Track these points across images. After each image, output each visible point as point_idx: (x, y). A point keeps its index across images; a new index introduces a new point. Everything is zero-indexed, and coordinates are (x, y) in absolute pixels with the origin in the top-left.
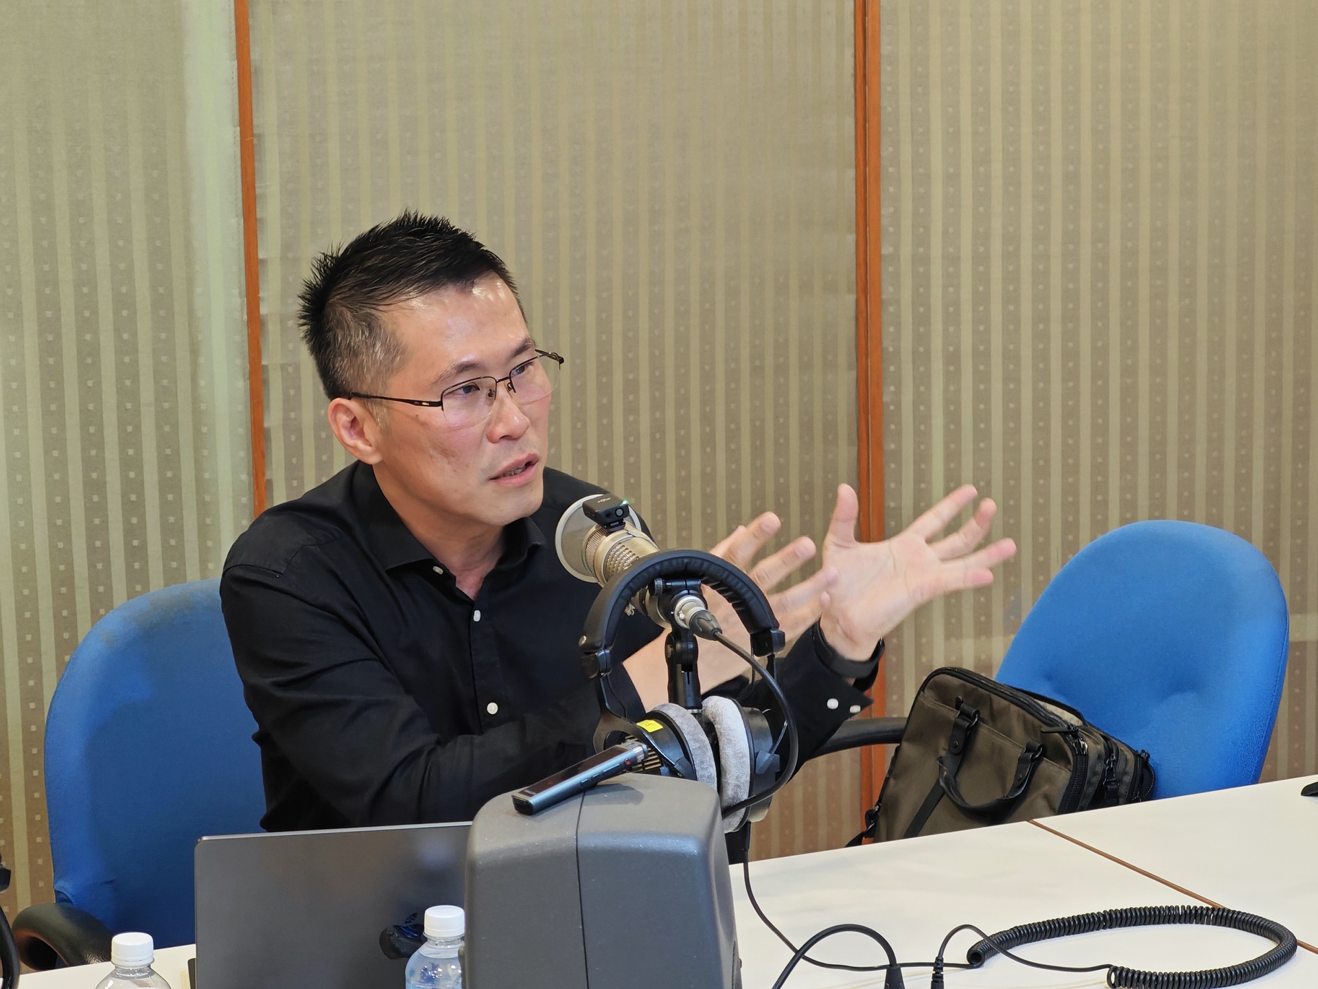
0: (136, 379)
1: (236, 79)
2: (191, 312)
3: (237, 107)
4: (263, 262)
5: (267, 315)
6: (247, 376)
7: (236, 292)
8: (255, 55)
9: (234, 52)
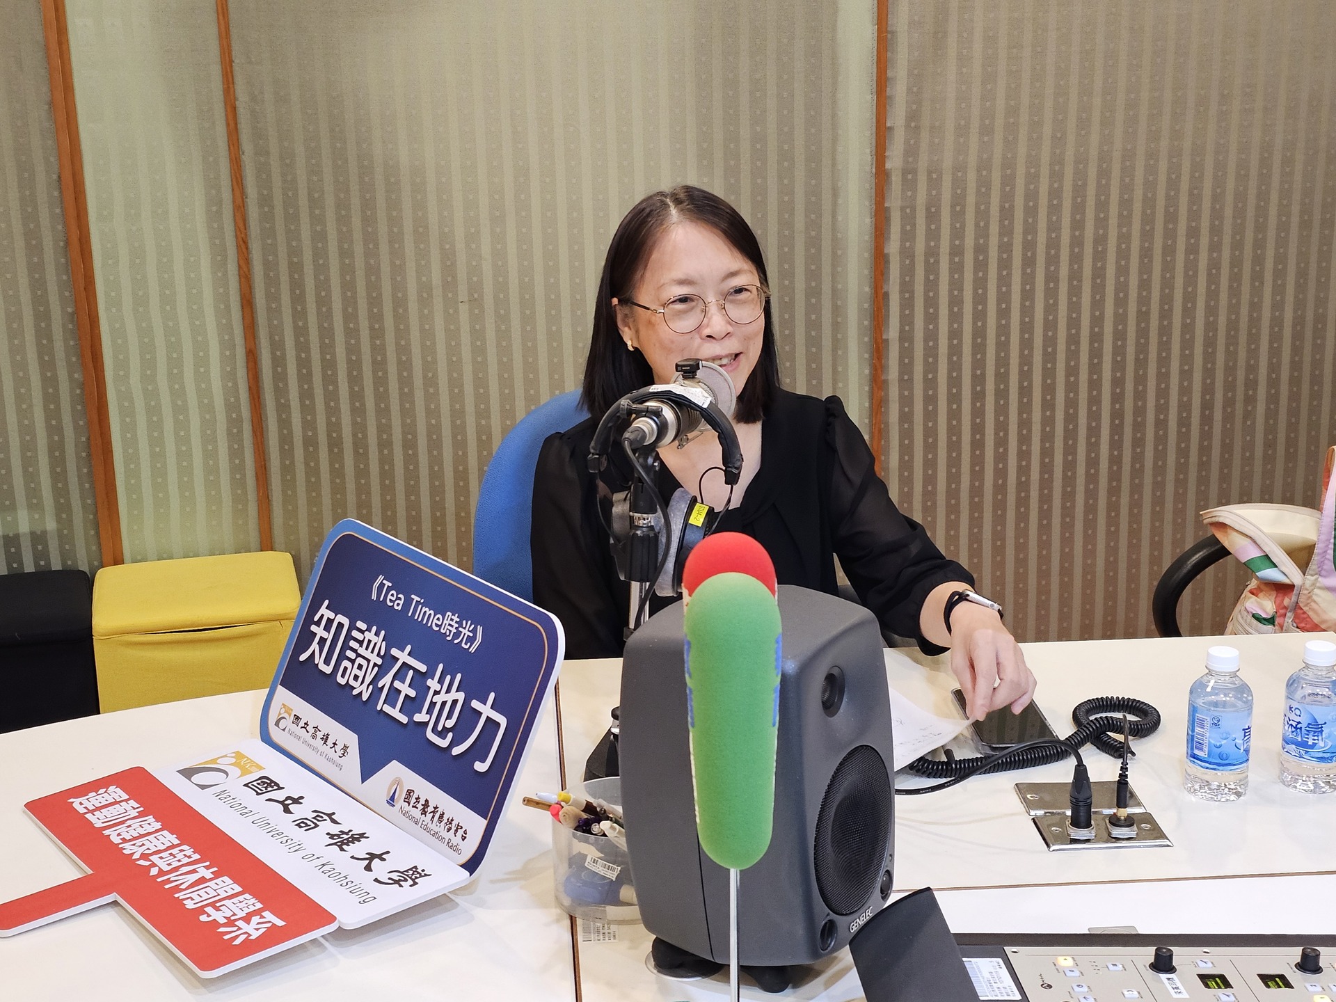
0: (792, 213)
4: (891, 129)
5: (891, 170)
6: (873, 214)
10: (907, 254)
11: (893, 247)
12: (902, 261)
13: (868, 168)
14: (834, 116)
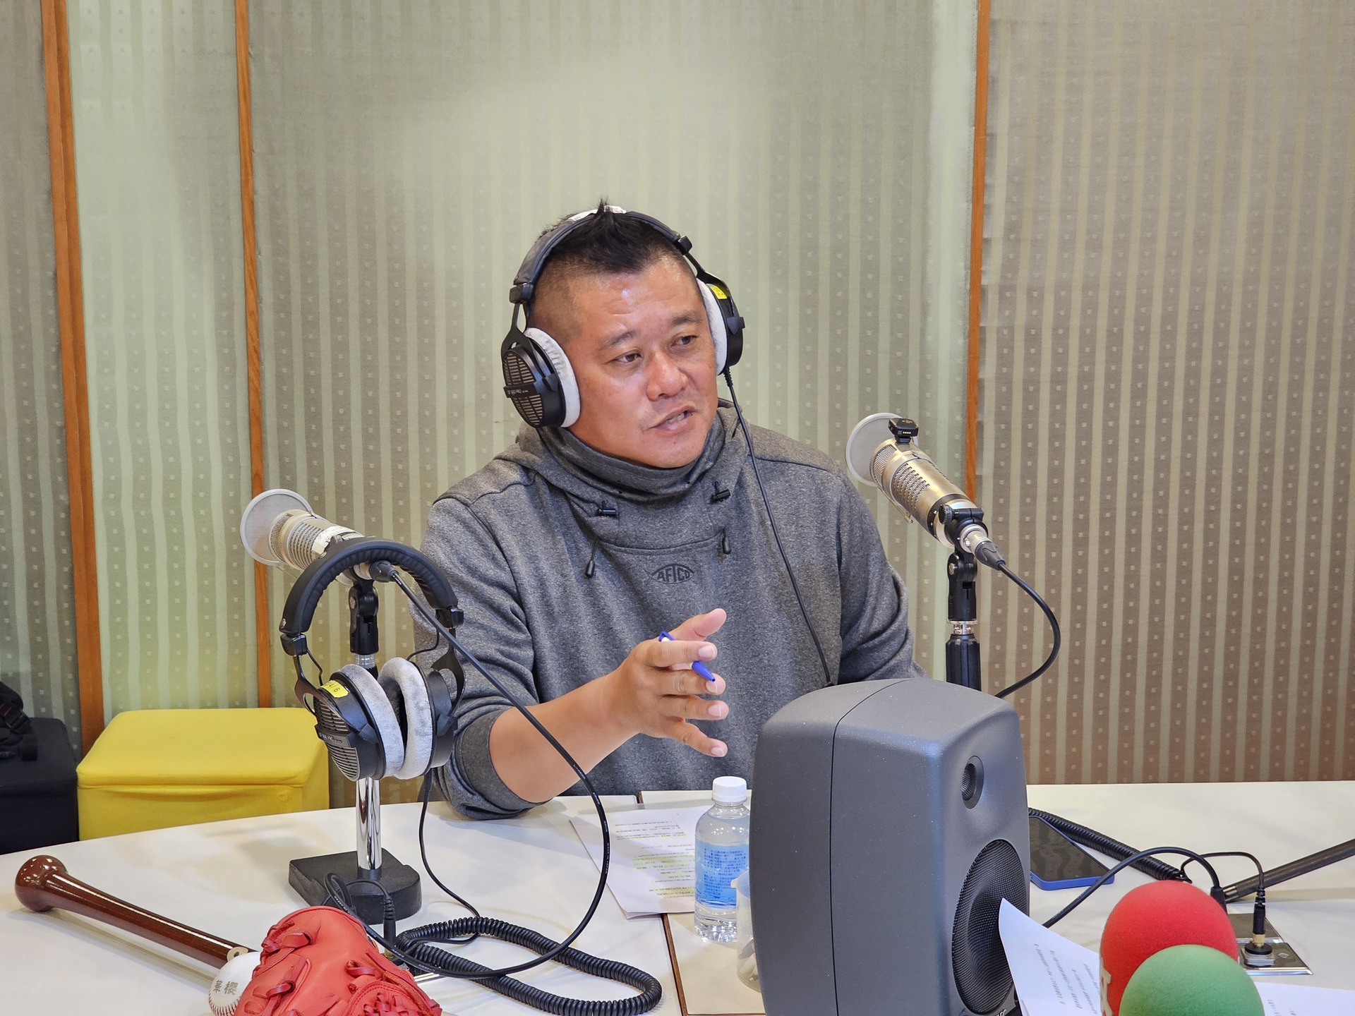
0: (876, 330)
1: (974, 87)
2: (924, 278)
3: (973, 110)
4: (988, 241)
5: (987, 285)
6: (967, 335)
7: (962, 264)
8: (993, 68)
9: (974, 63)
10: (1004, 379)
11: (988, 372)
12: (998, 389)
13: (962, 284)
14: (925, 225)
